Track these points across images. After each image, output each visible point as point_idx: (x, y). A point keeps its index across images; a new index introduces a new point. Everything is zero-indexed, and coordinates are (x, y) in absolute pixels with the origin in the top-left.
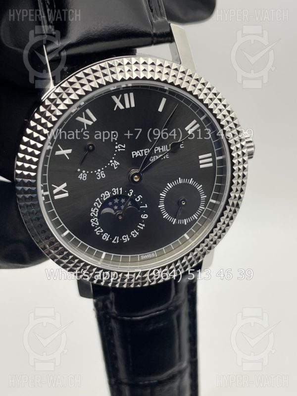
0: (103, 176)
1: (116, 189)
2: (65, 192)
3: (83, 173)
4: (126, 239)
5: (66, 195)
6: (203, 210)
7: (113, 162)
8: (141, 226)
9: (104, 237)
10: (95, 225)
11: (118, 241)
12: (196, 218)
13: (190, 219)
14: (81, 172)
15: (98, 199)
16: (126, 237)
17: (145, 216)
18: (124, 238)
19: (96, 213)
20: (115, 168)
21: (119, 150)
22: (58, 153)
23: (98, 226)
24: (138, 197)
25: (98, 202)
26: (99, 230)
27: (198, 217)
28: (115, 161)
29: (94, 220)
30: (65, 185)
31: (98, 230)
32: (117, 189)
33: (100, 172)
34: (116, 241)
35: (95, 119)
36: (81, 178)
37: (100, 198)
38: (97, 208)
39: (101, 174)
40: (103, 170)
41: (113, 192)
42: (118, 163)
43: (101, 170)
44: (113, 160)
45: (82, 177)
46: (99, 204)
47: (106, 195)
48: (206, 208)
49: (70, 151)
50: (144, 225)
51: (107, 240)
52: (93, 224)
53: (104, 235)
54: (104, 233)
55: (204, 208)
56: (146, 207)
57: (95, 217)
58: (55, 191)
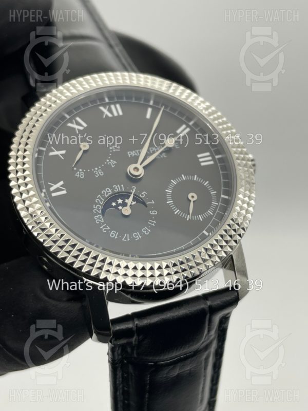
0: (101, 173)
1: (117, 185)
2: (63, 190)
3: (80, 172)
4: (137, 237)
5: (64, 192)
6: (217, 206)
7: (110, 161)
8: (153, 223)
9: (112, 235)
10: (100, 222)
11: (128, 239)
12: (212, 214)
13: (205, 215)
14: (78, 170)
15: (99, 195)
16: (138, 235)
17: (155, 212)
18: (135, 235)
19: (99, 210)
20: (113, 166)
21: (114, 150)
22: (51, 154)
23: (103, 223)
24: (143, 193)
25: (99, 198)
26: (105, 227)
27: (214, 213)
28: (111, 160)
29: (98, 216)
30: (62, 183)
31: (103, 227)
32: (119, 186)
33: (97, 170)
34: (126, 238)
35: (85, 125)
36: (78, 176)
37: (101, 195)
38: (100, 204)
39: (99, 172)
40: (100, 169)
41: (114, 188)
42: (115, 162)
43: (99, 169)
44: (109, 159)
45: (80, 175)
46: (101, 201)
47: (108, 192)
48: (220, 203)
49: (63, 152)
50: (155, 222)
51: (116, 237)
52: (98, 221)
53: (112, 233)
54: (111, 230)
55: (217, 204)
56: (153, 203)
57: (99, 214)
58: (52, 189)
